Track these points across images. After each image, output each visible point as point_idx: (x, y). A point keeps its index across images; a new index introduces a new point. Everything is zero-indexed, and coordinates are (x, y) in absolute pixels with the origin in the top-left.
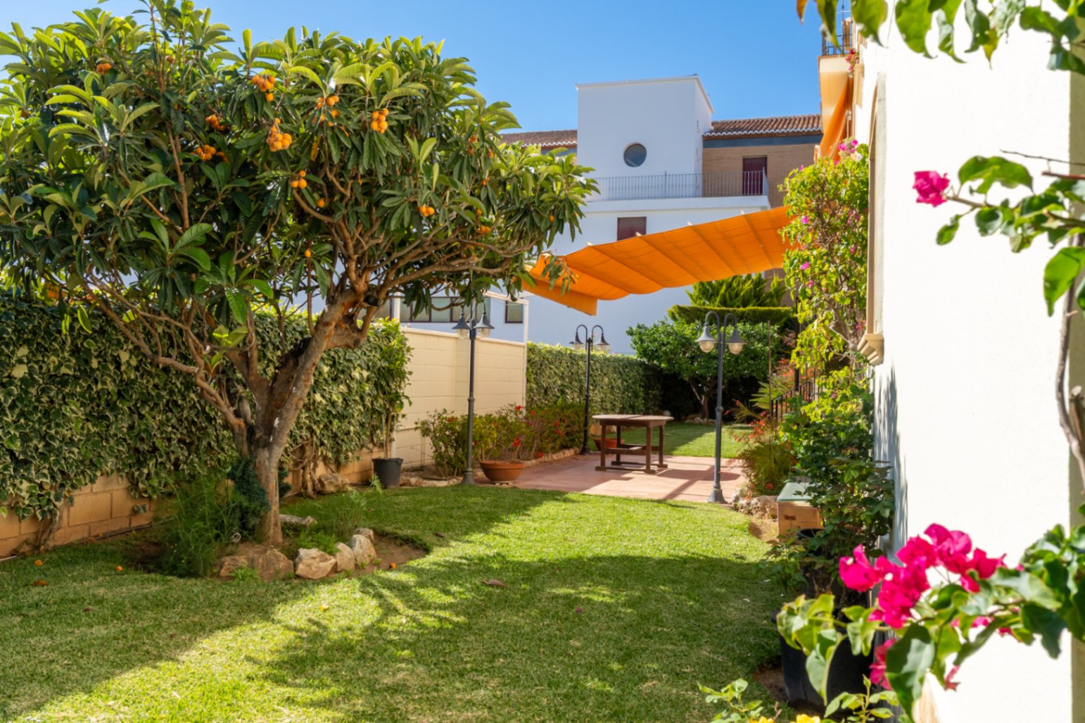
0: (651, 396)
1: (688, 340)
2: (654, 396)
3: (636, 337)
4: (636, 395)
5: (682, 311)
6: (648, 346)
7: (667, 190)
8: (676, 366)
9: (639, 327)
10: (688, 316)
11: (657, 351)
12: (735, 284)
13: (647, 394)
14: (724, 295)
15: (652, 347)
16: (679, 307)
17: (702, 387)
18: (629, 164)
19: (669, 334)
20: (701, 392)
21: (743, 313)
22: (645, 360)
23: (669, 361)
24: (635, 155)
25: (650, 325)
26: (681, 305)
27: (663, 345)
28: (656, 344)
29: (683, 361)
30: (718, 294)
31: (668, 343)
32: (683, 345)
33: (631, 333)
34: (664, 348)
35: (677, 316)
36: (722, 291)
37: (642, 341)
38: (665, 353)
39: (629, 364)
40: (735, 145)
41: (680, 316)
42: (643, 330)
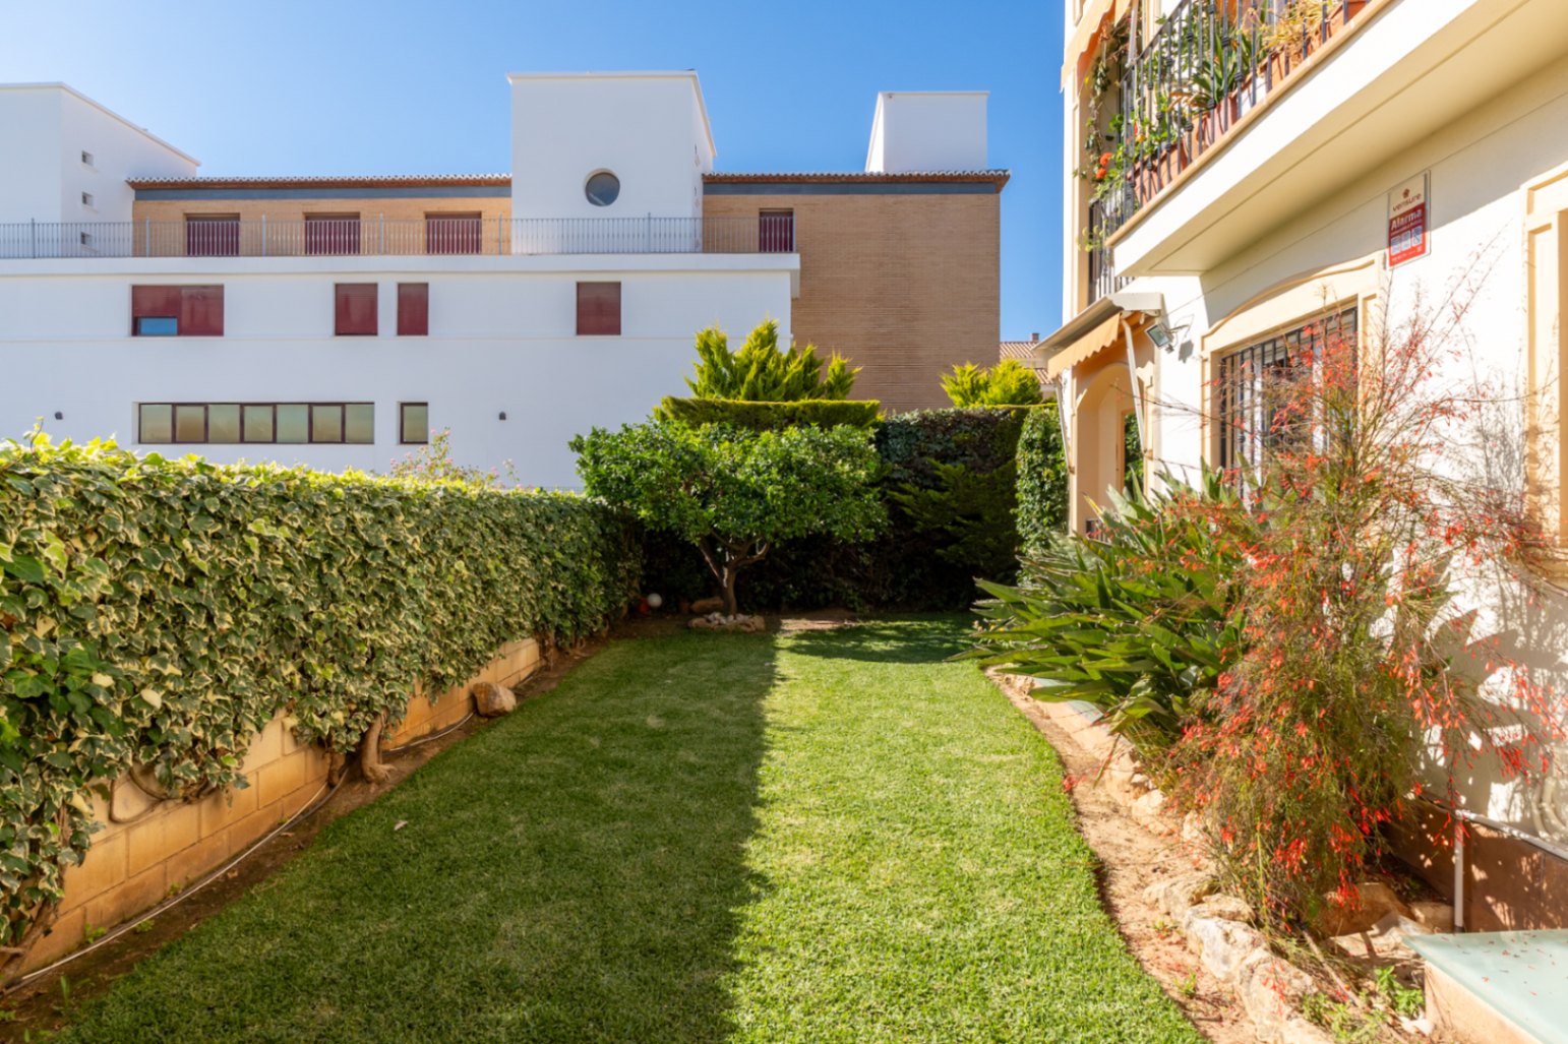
0: (622, 574)
1: (696, 456)
2: (629, 571)
3: (586, 456)
4: (582, 584)
5: (681, 408)
6: (610, 471)
7: (651, 241)
8: (673, 514)
9: (595, 434)
10: (692, 417)
11: (628, 481)
12: (771, 365)
13: (613, 571)
14: (753, 384)
15: (620, 471)
16: (675, 401)
17: (723, 554)
18: (591, 201)
19: (653, 445)
20: (720, 562)
21: (794, 410)
22: (603, 500)
23: (656, 503)
24: (603, 188)
25: (615, 430)
26: (680, 397)
27: (643, 467)
28: (627, 466)
29: (687, 503)
30: (742, 382)
31: (654, 463)
32: (687, 468)
33: (578, 446)
34: (644, 475)
35: (671, 416)
36: (750, 376)
37: (597, 460)
38: (649, 486)
39: (560, 512)
40: (749, 192)
41: (677, 417)
42: (600, 441)
